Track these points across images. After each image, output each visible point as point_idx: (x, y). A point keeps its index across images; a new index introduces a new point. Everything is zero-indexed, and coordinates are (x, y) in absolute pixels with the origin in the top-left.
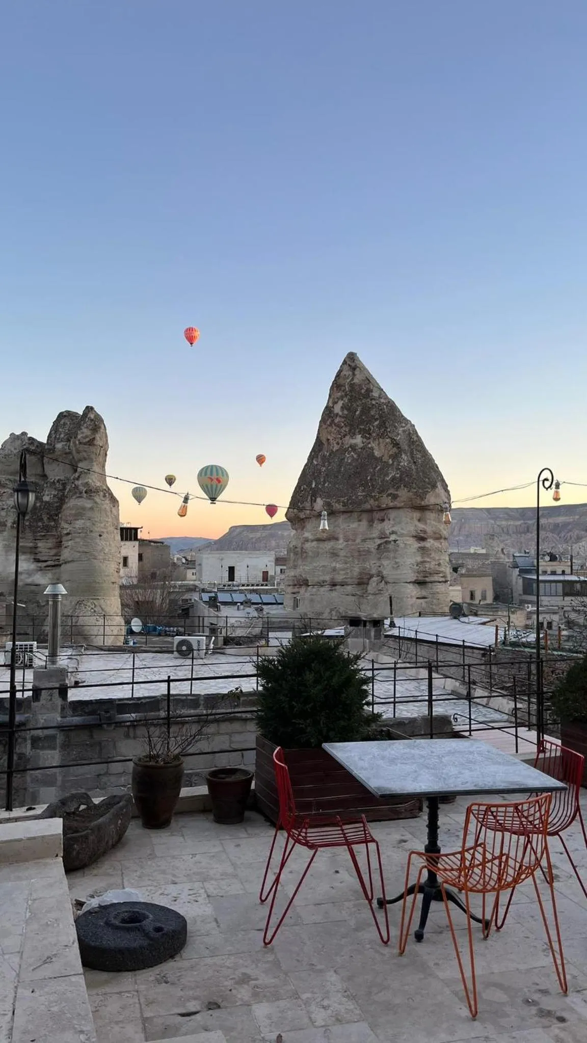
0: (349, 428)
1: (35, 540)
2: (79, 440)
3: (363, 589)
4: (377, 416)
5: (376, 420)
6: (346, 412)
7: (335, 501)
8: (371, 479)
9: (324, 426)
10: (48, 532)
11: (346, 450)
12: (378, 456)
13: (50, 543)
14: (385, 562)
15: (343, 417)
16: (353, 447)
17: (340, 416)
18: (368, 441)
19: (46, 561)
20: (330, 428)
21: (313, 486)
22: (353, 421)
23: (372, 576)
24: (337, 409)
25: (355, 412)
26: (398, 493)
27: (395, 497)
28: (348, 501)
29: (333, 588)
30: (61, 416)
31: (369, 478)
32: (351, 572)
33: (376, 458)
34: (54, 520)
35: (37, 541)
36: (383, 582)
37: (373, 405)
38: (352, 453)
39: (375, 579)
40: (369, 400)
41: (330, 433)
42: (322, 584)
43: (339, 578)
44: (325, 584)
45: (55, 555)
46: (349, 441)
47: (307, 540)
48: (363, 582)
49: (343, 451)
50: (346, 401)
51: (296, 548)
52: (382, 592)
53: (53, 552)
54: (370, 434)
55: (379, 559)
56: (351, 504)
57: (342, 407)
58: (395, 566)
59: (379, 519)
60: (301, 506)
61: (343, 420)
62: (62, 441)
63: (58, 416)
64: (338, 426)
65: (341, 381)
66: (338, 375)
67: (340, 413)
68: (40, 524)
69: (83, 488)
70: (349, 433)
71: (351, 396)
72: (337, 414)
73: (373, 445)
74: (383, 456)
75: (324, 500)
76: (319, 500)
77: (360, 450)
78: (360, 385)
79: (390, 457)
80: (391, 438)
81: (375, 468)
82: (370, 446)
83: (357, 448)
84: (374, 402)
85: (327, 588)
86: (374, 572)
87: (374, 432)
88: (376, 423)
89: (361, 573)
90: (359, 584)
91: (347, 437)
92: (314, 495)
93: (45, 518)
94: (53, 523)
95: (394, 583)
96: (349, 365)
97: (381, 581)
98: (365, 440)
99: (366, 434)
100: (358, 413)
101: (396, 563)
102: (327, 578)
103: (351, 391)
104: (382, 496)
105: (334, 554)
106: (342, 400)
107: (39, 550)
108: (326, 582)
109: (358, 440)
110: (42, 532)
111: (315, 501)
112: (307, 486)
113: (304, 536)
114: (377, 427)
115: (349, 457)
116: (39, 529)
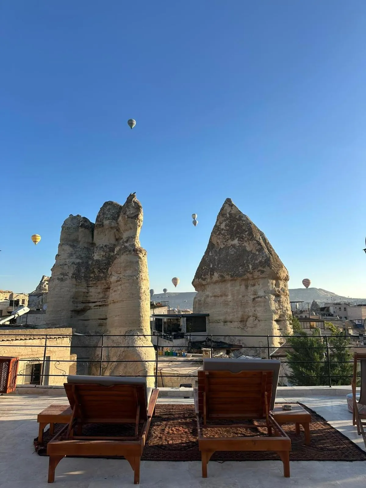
0: (230, 236)
1: (88, 287)
2: (127, 215)
3: (244, 324)
4: (247, 230)
5: (246, 231)
6: (228, 228)
7: (226, 274)
8: (246, 262)
9: (215, 235)
10: (98, 281)
11: (229, 247)
12: (249, 250)
13: (100, 289)
14: (258, 309)
15: (226, 230)
16: (233, 246)
17: (225, 230)
18: (242, 242)
19: (95, 302)
20: (219, 236)
21: (211, 266)
22: (232, 232)
23: (249, 317)
24: (223, 226)
25: (233, 228)
26: (264, 269)
27: (262, 272)
28: (234, 274)
29: (225, 324)
30: (106, 204)
31: (245, 262)
32: (237, 314)
33: (248, 252)
34: (104, 273)
35: (89, 288)
36: (257, 320)
37: (244, 224)
38: (233, 249)
39: (251, 318)
40: (241, 221)
41: (219, 238)
42: (219, 321)
43: (229, 318)
44: (220, 321)
45: (103, 298)
46: (231, 242)
47: (208, 296)
48: (243, 321)
49: (227, 248)
50: (228, 222)
51: (200, 301)
52: (256, 326)
53: (101, 295)
54: (243, 239)
55: (254, 307)
56: (236, 276)
57: (225, 225)
58: (265, 311)
59: (251, 285)
60: (204, 278)
61: (226, 232)
62: (109, 219)
63: (105, 204)
64: (223, 235)
65: (224, 212)
66: (222, 209)
67: (225, 228)
68: (92, 275)
69: (131, 248)
70: (231, 238)
71: (231, 220)
72: (223, 229)
73: (246, 244)
74: (252, 250)
75: (219, 274)
76: (215, 274)
77: (237, 247)
78: (235, 214)
79: (257, 250)
80: (256, 240)
81: (248, 257)
82: (243, 245)
83: (235, 246)
84: (244, 222)
85: (222, 323)
86: (251, 314)
87: (245, 238)
88: (247, 233)
89: (243, 315)
90: (241, 321)
91: (229, 241)
92: (212, 271)
93: (96, 270)
94: (102, 275)
95: (265, 320)
96: (229, 204)
97: (256, 320)
98: (240, 242)
99: (241, 239)
100: (235, 228)
101: (266, 309)
102: (222, 318)
103: (230, 217)
104: (254, 272)
105: (226, 304)
106: (225, 222)
107: (90, 294)
108: (221, 320)
109: (236, 242)
110: (94, 281)
111: (213, 275)
112: (207, 267)
113: (206, 294)
114: (247, 235)
115: (232, 251)
116: (91, 279)
